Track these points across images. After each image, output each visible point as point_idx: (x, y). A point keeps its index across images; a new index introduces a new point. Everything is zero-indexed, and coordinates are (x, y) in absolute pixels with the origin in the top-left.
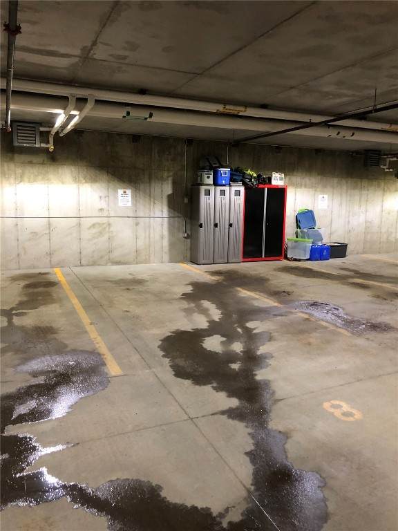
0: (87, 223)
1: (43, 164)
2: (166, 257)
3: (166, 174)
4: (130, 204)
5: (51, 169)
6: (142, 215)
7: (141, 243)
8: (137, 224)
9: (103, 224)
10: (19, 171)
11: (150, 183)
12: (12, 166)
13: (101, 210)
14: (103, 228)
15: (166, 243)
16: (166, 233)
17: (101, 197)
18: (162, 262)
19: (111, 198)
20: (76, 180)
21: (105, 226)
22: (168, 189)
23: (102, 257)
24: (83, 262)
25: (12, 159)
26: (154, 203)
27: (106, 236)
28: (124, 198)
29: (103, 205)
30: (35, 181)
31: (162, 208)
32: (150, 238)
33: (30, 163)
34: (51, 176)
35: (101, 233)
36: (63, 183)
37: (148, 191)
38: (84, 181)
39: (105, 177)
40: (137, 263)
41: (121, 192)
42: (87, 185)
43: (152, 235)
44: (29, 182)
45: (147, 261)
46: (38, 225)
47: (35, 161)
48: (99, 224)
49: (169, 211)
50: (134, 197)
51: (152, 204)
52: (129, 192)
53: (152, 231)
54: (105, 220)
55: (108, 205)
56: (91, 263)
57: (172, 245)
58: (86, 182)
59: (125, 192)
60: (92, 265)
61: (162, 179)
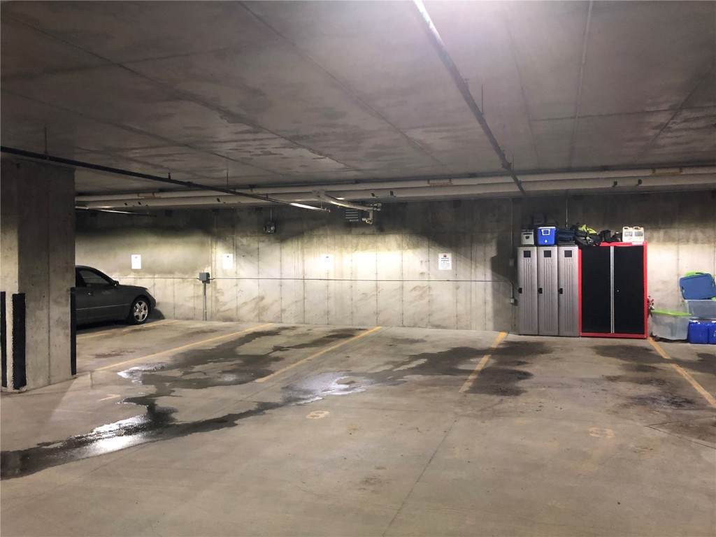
0: (409, 286)
1: (373, 234)
2: (490, 325)
3: (489, 236)
4: (450, 268)
5: (380, 238)
6: (462, 278)
7: (461, 308)
8: (457, 288)
9: (424, 287)
10: (355, 241)
11: (471, 246)
12: (350, 237)
13: (422, 274)
14: (424, 291)
15: (489, 309)
16: (489, 298)
17: (422, 262)
18: (486, 330)
19: (432, 262)
20: (400, 247)
21: (425, 289)
22: (492, 251)
23: (422, 319)
24: (405, 323)
25: (349, 233)
26: (476, 267)
27: (427, 299)
28: (445, 262)
29: (424, 269)
30: (366, 249)
31: (485, 272)
32: (471, 304)
33: (364, 234)
34: (379, 244)
35: (421, 297)
36: (389, 250)
37: (469, 255)
38: (407, 248)
39: (426, 243)
40: (457, 329)
41: (441, 256)
42: (408, 250)
43: (473, 300)
44: (362, 250)
45: (468, 327)
46: (368, 287)
47: (367, 232)
48: (419, 287)
49: (493, 275)
50: (455, 261)
51: (473, 266)
52: (449, 256)
53: (473, 296)
54: (426, 284)
55: (429, 270)
56: (412, 325)
57: (497, 313)
58: (409, 248)
59: (445, 256)
60: (414, 327)
61: (485, 242)
